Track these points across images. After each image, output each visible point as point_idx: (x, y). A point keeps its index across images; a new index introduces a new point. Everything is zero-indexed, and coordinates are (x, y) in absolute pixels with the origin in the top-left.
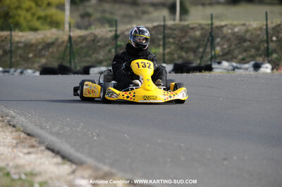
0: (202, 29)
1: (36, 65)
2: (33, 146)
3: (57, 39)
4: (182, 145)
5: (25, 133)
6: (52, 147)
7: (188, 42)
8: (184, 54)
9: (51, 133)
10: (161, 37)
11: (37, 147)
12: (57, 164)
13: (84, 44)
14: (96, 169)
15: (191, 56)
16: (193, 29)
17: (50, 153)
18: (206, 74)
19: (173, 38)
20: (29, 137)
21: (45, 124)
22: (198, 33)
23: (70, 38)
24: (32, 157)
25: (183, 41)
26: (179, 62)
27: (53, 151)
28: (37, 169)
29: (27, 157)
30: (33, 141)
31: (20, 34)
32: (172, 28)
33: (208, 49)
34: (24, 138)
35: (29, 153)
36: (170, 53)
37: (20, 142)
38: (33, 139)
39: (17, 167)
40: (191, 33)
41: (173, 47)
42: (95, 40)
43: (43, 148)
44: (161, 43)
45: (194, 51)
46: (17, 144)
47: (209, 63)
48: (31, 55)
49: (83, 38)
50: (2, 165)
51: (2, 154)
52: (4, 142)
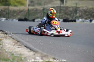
0: (73, 8)
1: (17, 18)
2: (20, 45)
3: (24, 10)
4: (69, 47)
5: (17, 41)
8: (66, 16)
9: (26, 41)
10: (59, 10)
11: (22, 46)
12: (28, 52)
14: (42, 54)
15: (69, 17)
16: (70, 8)
17: (26, 48)
18: (74, 23)
19: (63, 10)
21: (23, 38)
22: (71, 9)
23: (28, 9)
24: (20, 49)
25: (66, 11)
26: (65, 18)
27: (27, 47)
28: (22, 53)
29: (18, 49)
30: (20, 44)
32: (63, 7)
33: (75, 15)
34: (17, 43)
35: (19, 48)
36: (62, 16)
37: (15, 44)
38: (20, 43)
39: (15, 52)
40: (69, 9)
41: (63, 13)
42: (37, 10)
43: (23, 46)
44: (59, 12)
45: (70, 15)
46: (14, 44)
47: (75, 19)
48: (15, 14)
49: (33, 10)
50: (10, 51)
51: (10, 48)
52: (10, 44)
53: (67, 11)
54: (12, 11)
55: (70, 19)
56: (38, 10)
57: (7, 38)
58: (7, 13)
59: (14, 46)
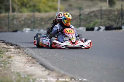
0: (118, 11)
2: (34, 63)
3: (54, 16)
4: (100, 62)
5: (31, 57)
7: (112, 17)
8: (110, 22)
9: (43, 57)
11: (36, 63)
12: (43, 71)
16: (114, 11)
17: (41, 66)
19: (106, 15)
20: (32, 59)
24: (33, 68)
25: (110, 16)
30: (34, 61)
32: (105, 11)
34: (30, 60)
35: (31, 66)
36: (104, 22)
41: (105, 19)
43: (38, 64)
44: (100, 17)
45: (115, 21)
46: (27, 62)
48: (43, 23)
50: (19, 71)
51: (20, 67)
52: (22, 61)
53: (111, 15)
54: (39, 19)
57: (20, 54)
58: (32, 22)
59: (26, 65)
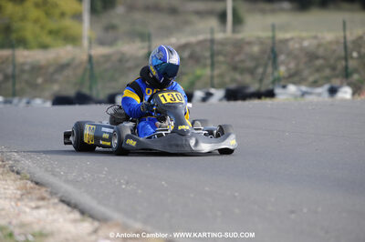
2: (43, 199)
3: (73, 59)
4: (236, 194)
5: (32, 181)
6: (67, 200)
7: (242, 61)
8: (238, 77)
9: (67, 181)
10: (207, 54)
11: (49, 199)
12: (75, 221)
13: (108, 65)
15: (247, 79)
16: (249, 43)
17: (65, 207)
18: (267, 102)
19: (225, 56)
20: (37, 187)
21: (58, 170)
22: (256, 49)
23: (90, 58)
24: (42, 212)
25: (237, 59)
26: (233, 86)
27: (68, 204)
28: (49, 228)
29: (35, 213)
30: (43, 192)
31: (26, 53)
32: (223, 43)
33: (270, 70)
34: (31, 188)
35: (37, 208)
36: (221, 76)
37: (26, 194)
38: (43, 190)
39: (22, 225)
40: (247, 49)
41: (224, 68)
42: (122, 59)
43: (56, 201)
44: (209, 62)
45: (252, 72)
46: (22, 195)
47: (270, 87)
48: (40, 80)
49: (107, 58)
51: (3, 209)
52: (5, 193)
53: (242, 57)
54: (27, 68)
55: (254, 88)
56: (127, 61)
58: (7, 77)
59: (20, 204)
